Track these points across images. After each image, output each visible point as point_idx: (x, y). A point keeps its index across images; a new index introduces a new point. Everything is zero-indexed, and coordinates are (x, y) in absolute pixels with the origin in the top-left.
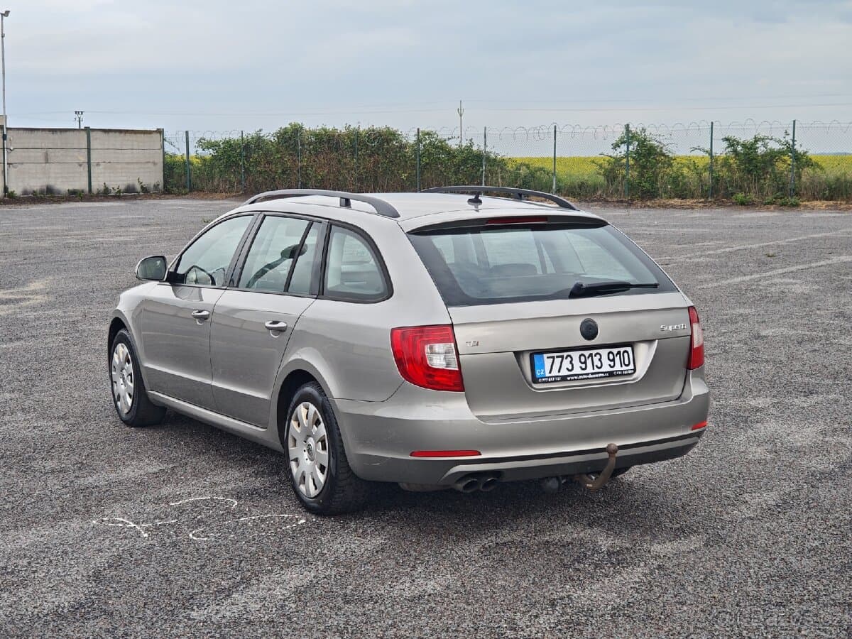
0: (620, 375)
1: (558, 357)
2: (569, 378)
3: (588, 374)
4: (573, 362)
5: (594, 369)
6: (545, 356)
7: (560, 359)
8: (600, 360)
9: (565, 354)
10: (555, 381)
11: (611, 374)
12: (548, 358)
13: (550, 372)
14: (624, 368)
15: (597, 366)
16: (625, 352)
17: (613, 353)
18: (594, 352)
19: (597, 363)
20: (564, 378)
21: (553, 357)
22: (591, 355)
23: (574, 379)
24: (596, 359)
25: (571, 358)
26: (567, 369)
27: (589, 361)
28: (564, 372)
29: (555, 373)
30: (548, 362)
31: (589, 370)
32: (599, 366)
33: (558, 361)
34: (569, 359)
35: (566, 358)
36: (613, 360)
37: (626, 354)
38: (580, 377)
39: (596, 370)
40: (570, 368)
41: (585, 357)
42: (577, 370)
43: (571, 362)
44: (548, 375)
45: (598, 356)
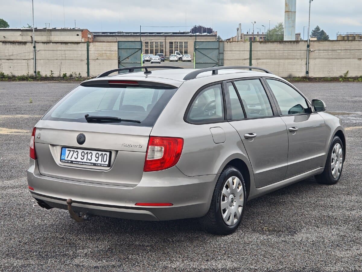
0: (99, 166)
1: (72, 151)
2: (74, 162)
3: (83, 162)
4: (78, 155)
5: (87, 160)
6: (67, 149)
7: (73, 152)
8: (91, 156)
9: (76, 150)
10: (68, 163)
11: (95, 165)
12: (68, 150)
13: (67, 158)
14: (103, 163)
15: (89, 159)
16: (105, 154)
17: (99, 154)
18: (89, 151)
19: (89, 157)
20: (72, 162)
21: (70, 151)
22: (87, 153)
23: (76, 164)
24: (89, 155)
25: (78, 152)
26: (75, 157)
27: (86, 156)
28: (73, 159)
29: (69, 159)
30: (67, 152)
31: (85, 160)
32: (90, 159)
33: (72, 152)
34: (77, 153)
35: (76, 152)
36: (98, 158)
37: (105, 156)
38: (79, 163)
39: (88, 161)
40: (76, 158)
41: (84, 153)
42: (79, 160)
43: (77, 155)
44: (66, 159)
45: (91, 154)
